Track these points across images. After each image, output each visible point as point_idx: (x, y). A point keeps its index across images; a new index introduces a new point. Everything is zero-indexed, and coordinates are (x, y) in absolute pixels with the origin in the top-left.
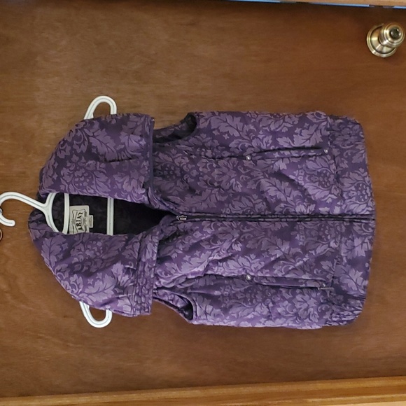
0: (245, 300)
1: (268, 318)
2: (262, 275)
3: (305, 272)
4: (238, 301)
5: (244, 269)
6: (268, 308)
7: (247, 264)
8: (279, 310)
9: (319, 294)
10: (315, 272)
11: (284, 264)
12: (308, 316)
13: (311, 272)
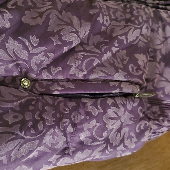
0: (23, 125)
1: (64, 152)
2: (51, 77)
3: (117, 69)
4: (9, 130)
5: (18, 65)
6: (65, 135)
7: (24, 55)
8: (82, 136)
9: (135, 104)
10: (130, 69)
11: (85, 57)
12: (122, 141)
13: (125, 68)
